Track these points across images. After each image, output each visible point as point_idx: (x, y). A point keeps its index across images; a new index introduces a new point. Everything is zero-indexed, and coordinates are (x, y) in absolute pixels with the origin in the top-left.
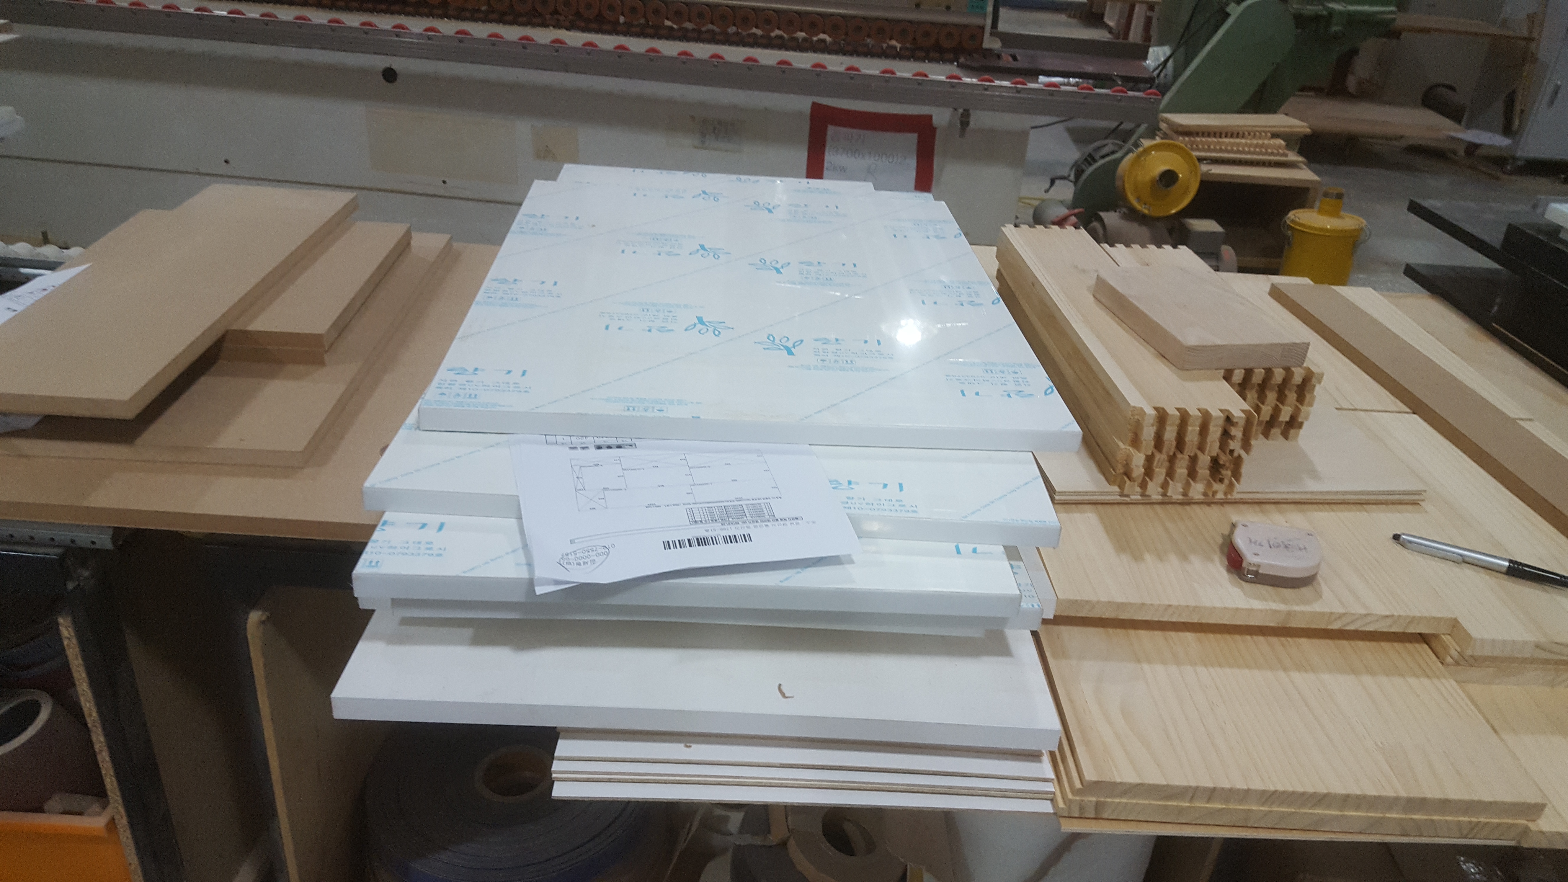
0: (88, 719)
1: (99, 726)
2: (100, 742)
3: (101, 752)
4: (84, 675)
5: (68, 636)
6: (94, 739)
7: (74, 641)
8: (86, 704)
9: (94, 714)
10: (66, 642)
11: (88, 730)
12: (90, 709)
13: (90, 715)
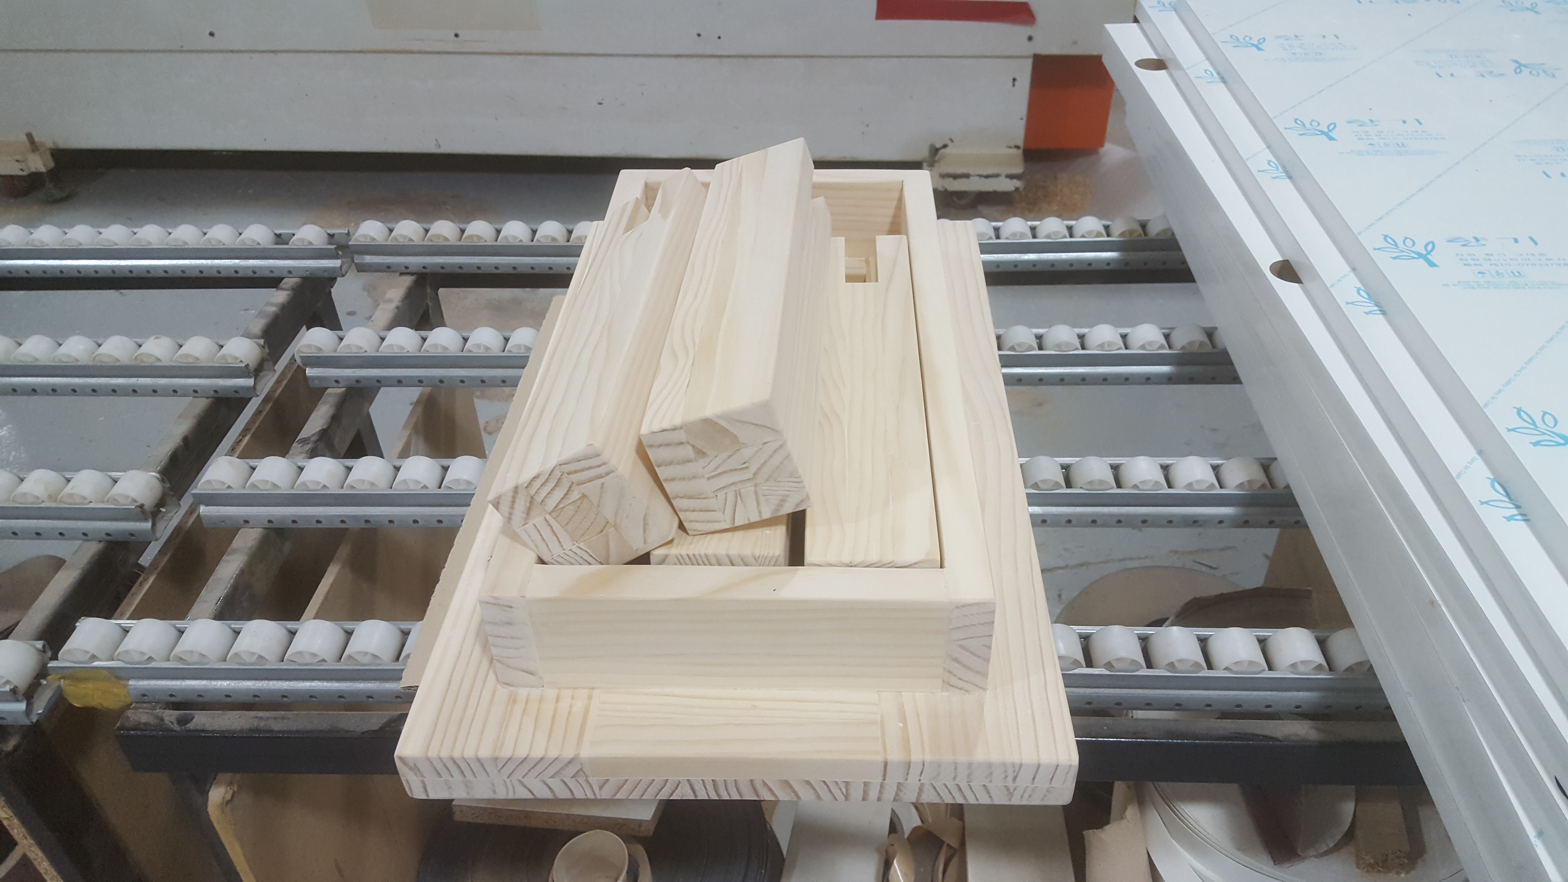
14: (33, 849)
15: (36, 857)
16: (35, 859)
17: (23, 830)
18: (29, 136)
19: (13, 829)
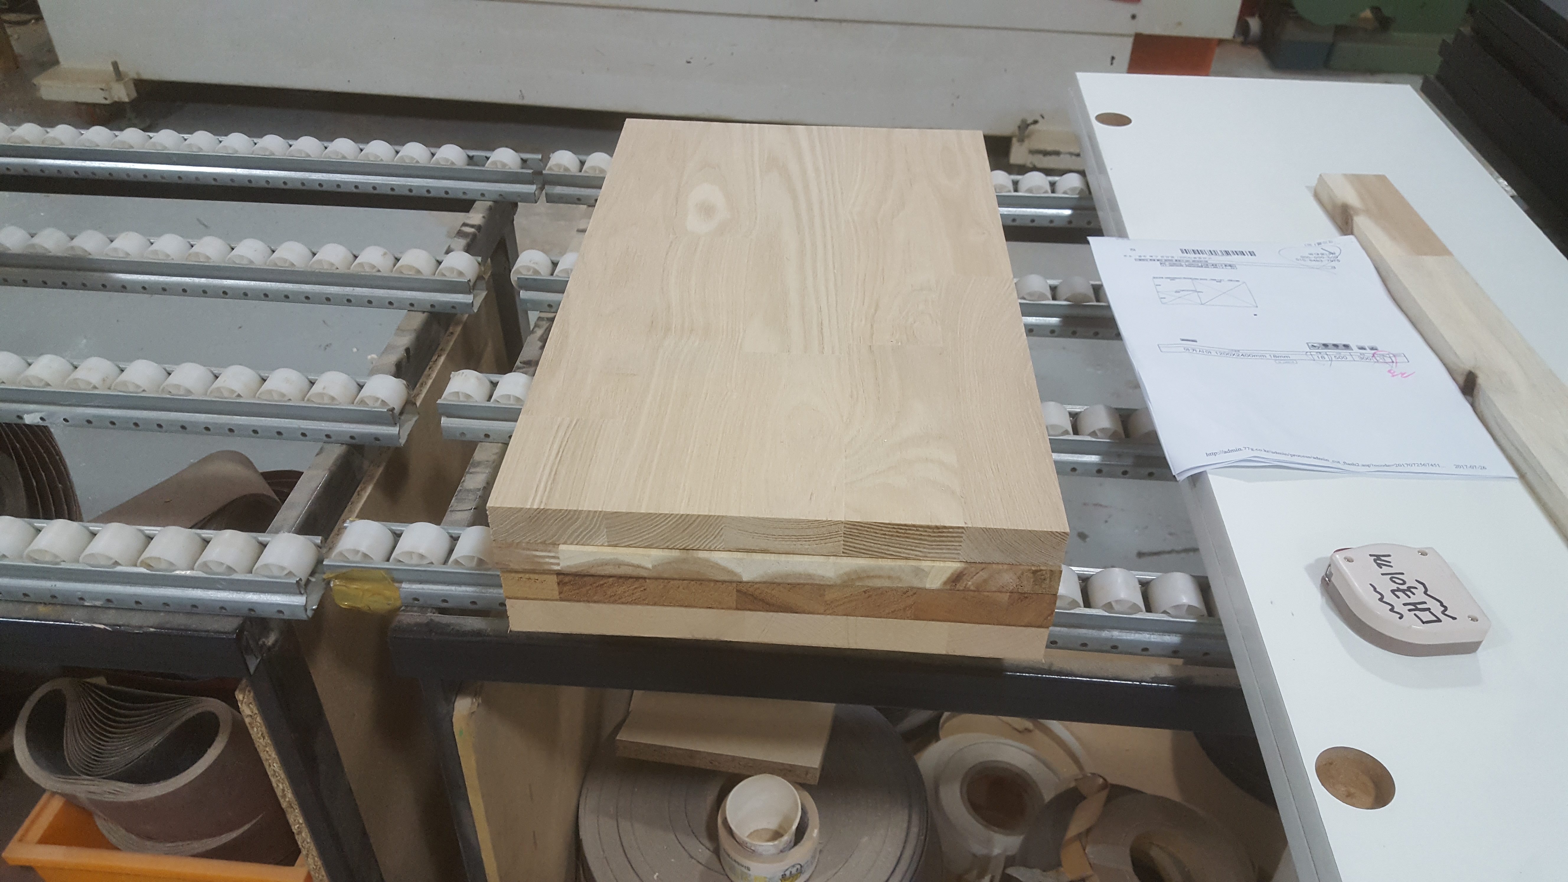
0: (281, 800)
1: (296, 807)
2: (299, 823)
3: (300, 833)
4: (274, 755)
5: (250, 713)
6: (291, 820)
7: (259, 719)
8: (278, 786)
9: (290, 795)
10: (247, 720)
11: (282, 812)
12: (283, 790)
13: (284, 796)
14: (267, 749)
15: (268, 758)
16: (267, 760)
17: (264, 728)
18: (115, 65)
19: (253, 727)
